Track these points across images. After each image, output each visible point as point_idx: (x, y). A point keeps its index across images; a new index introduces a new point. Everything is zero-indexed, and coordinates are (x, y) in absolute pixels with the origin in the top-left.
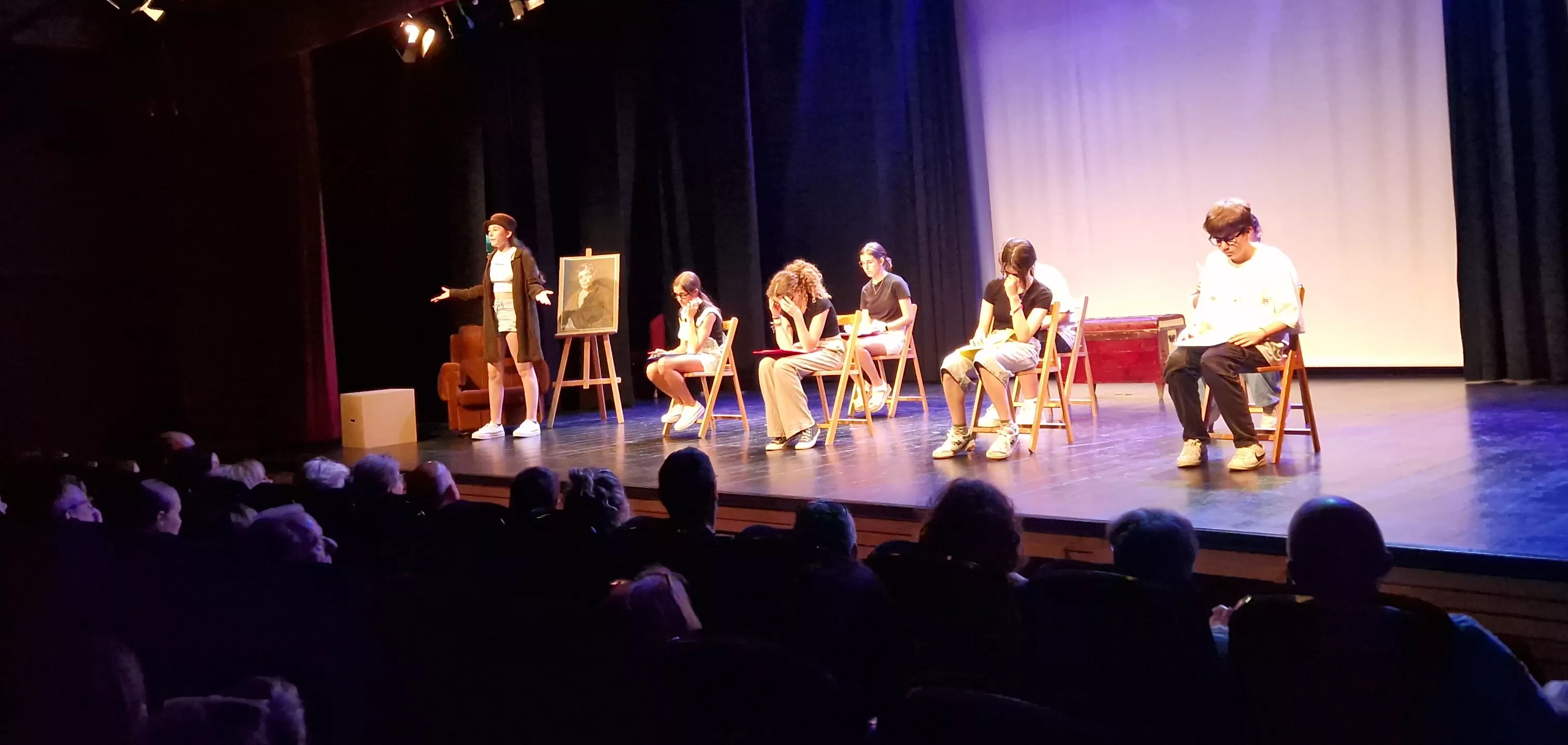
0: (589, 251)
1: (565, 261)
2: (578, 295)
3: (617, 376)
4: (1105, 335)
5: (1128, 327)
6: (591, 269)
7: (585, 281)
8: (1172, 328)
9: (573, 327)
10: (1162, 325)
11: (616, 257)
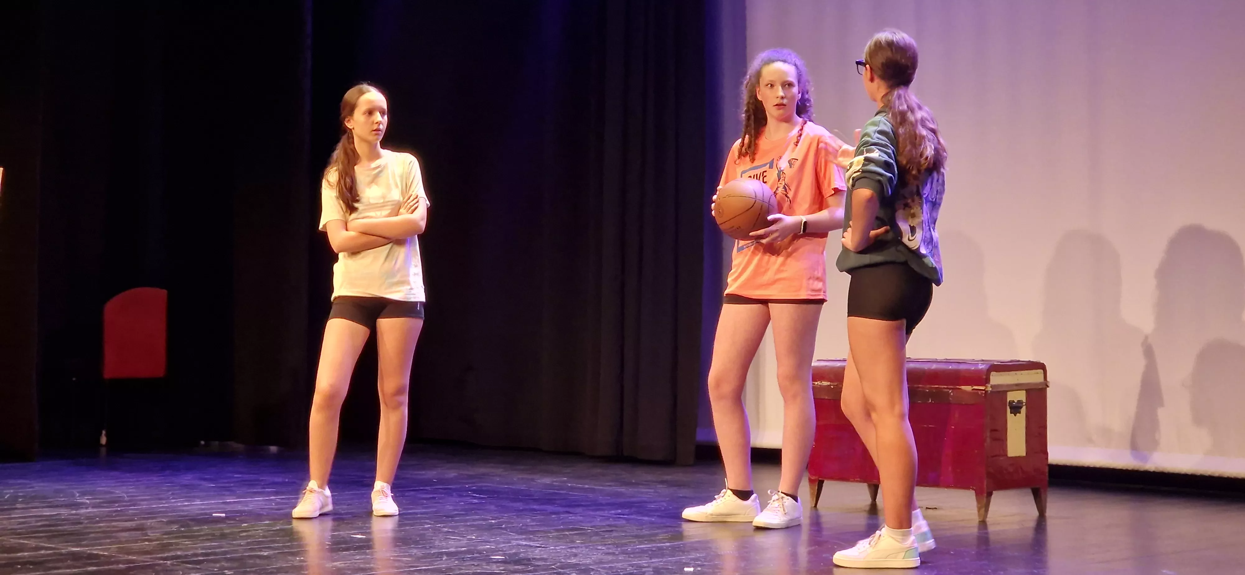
10: (997, 379)
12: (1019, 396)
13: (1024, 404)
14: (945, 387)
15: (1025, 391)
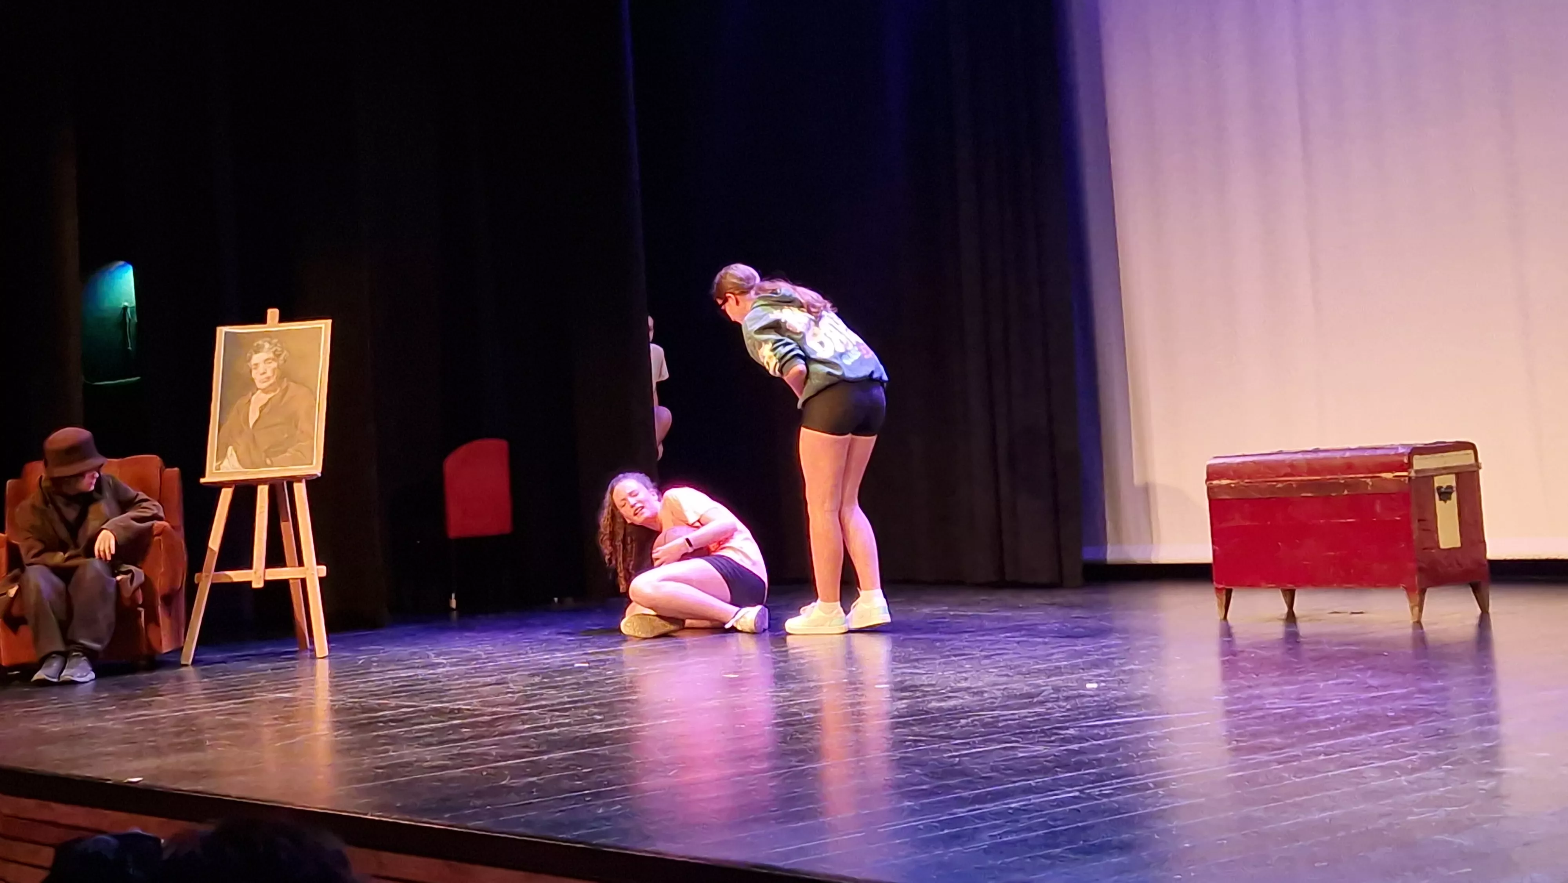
0: (273, 314)
1: (226, 333)
2: (250, 401)
3: (319, 563)
4: (1303, 486)
5: (1349, 467)
6: (276, 350)
7: (264, 373)
8: (1446, 470)
9: (237, 465)
10: (1420, 463)
11: (325, 326)
12: (1450, 480)
13: (1455, 489)
14: (1363, 476)
15: (1453, 477)
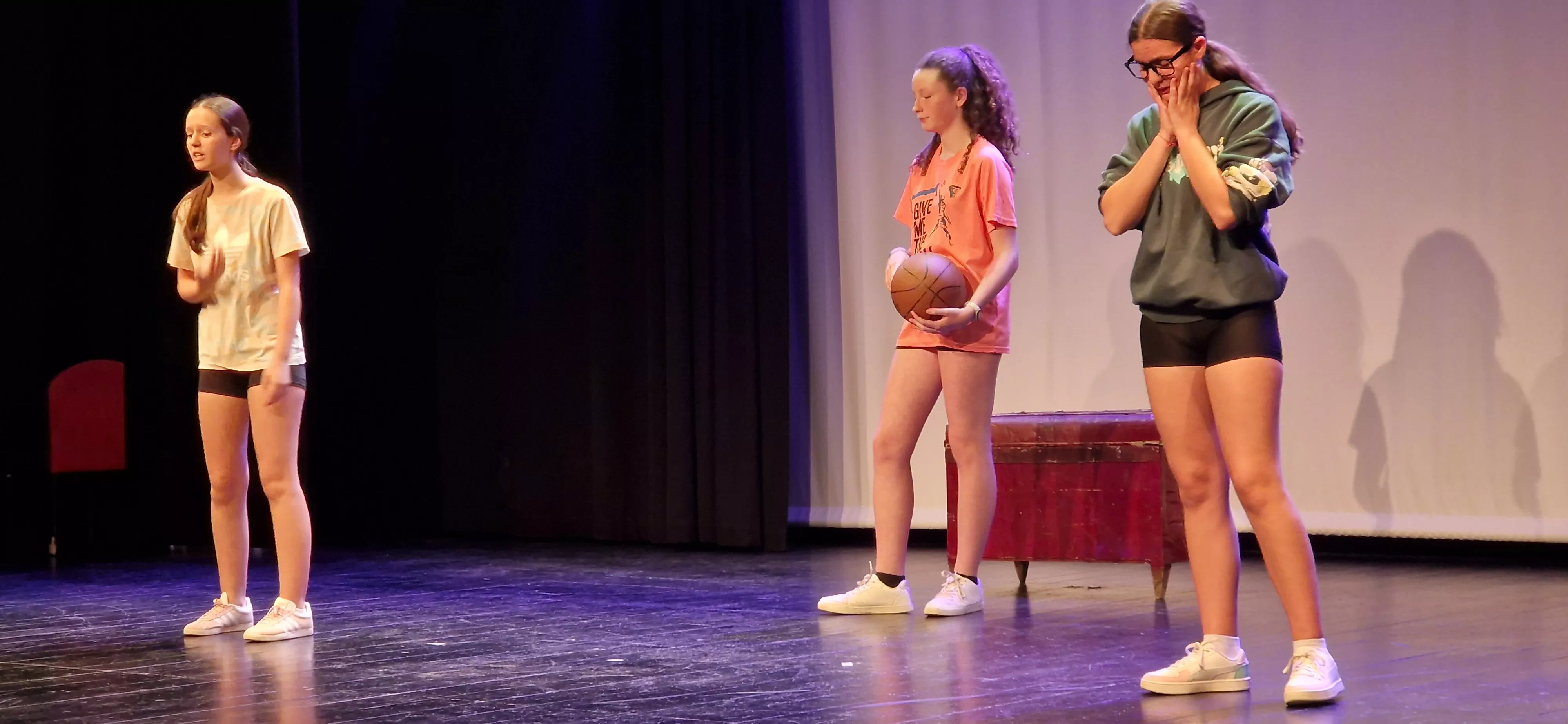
14: (1112, 443)
